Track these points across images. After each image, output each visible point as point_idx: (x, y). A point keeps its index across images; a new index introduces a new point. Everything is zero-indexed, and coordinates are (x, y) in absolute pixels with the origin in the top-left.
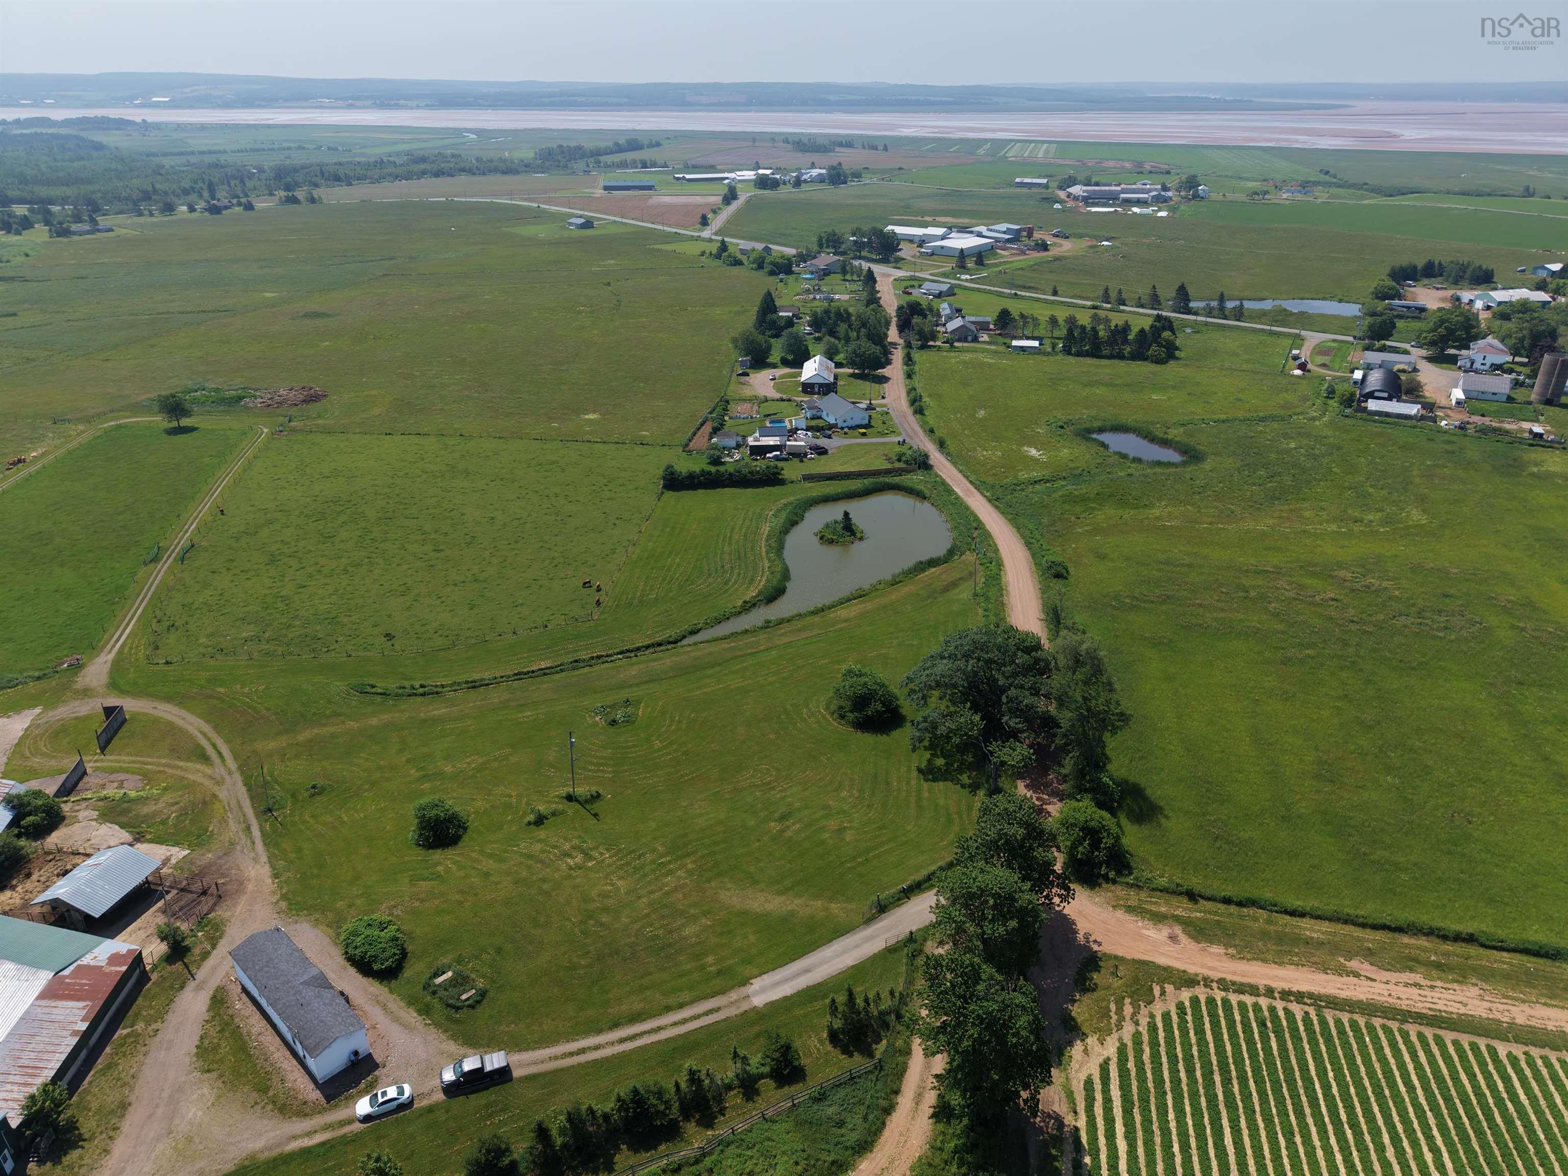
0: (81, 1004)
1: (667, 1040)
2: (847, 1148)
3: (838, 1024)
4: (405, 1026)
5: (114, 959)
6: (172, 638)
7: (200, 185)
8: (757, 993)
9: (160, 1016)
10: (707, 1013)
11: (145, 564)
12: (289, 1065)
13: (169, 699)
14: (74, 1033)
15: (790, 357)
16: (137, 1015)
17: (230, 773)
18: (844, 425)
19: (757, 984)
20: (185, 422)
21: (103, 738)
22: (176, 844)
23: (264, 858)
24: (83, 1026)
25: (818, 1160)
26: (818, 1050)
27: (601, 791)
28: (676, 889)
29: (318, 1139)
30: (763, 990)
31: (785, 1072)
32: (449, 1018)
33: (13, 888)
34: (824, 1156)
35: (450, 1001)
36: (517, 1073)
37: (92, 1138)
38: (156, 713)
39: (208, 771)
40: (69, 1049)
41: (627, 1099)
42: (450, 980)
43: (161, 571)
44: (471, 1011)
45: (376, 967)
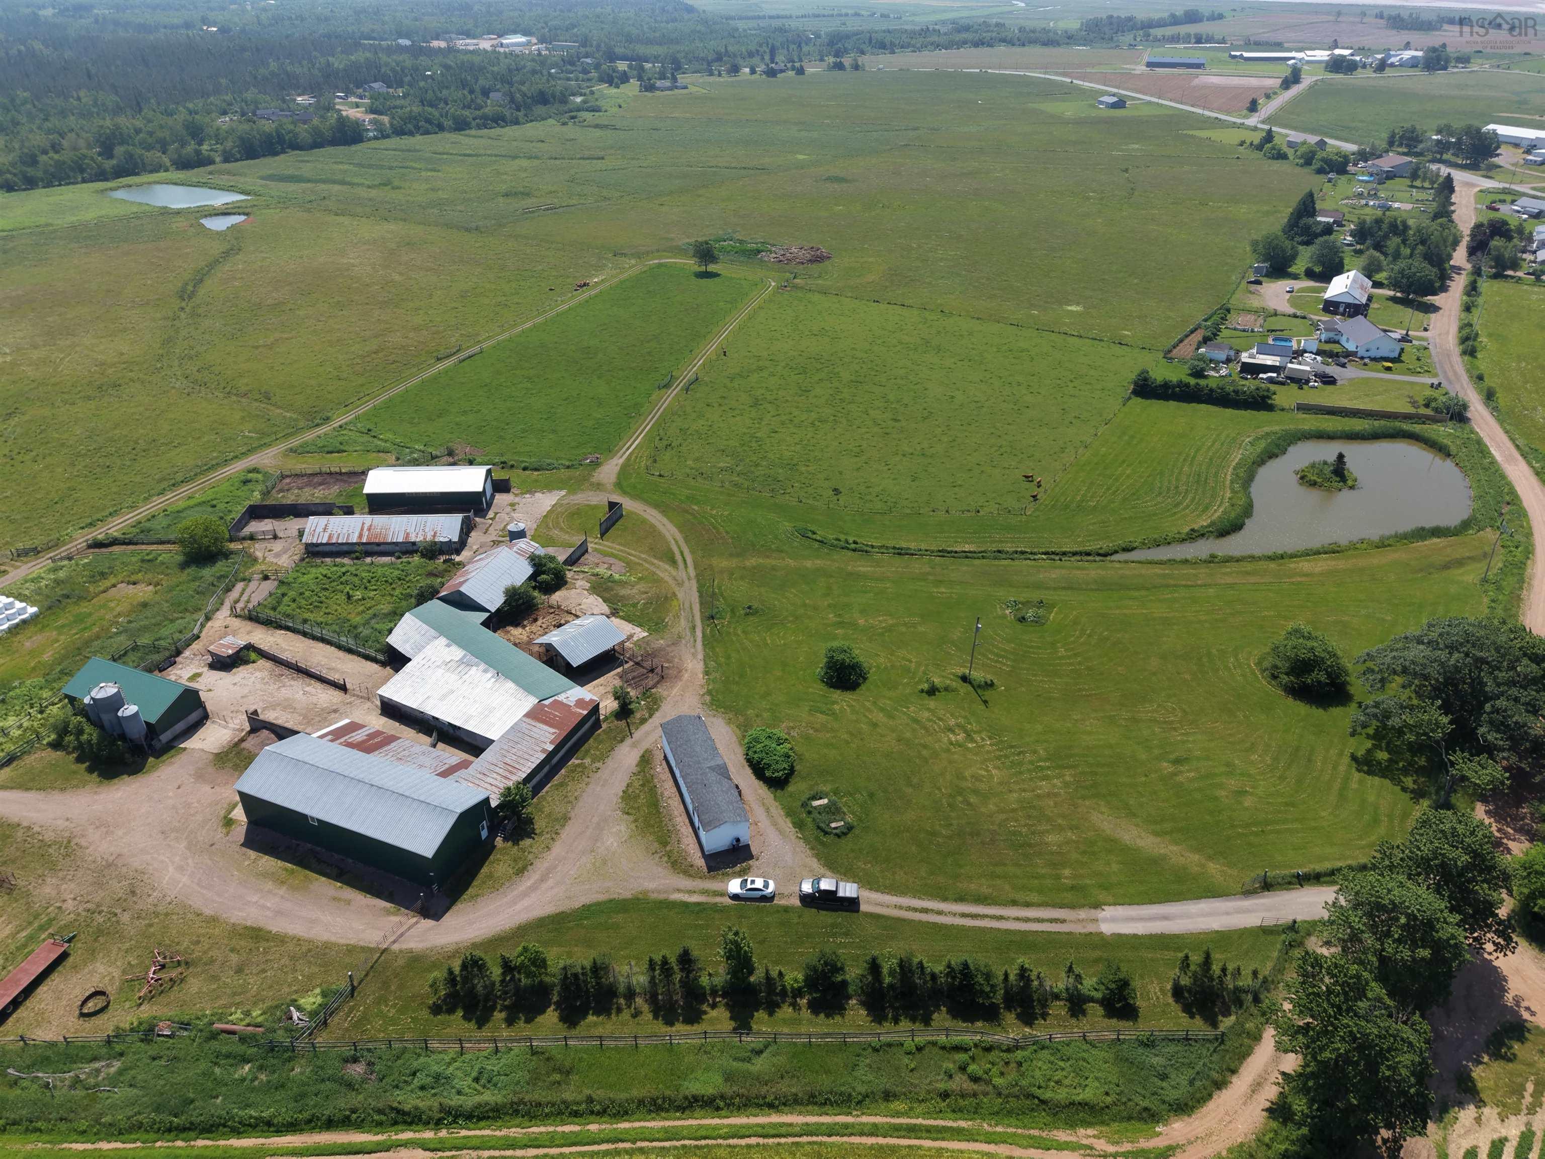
0: (552, 730)
1: (1007, 931)
2: (1164, 1102)
3: (1185, 981)
4: (781, 832)
5: (580, 703)
6: (667, 455)
7: (765, 48)
8: (1105, 920)
9: (602, 758)
10: (1052, 921)
11: (659, 388)
12: (686, 830)
13: (656, 506)
14: (544, 751)
15: (1318, 269)
16: (587, 751)
17: (689, 579)
18: (1366, 354)
19: (1109, 912)
20: (712, 268)
21: (604, 527)
22: (640, 625)
23: (700, 656)
24: (550, 748)
25: (1130, 1100)
26: (1158, 998)
27: (995, 681)
28: (1049, 795)
29: (695, 898)
30: (1113, 920)
31: (1118, 1006)
32: (817, 838)
33: (524, 627)
34: (1138, 1099)
35: (822, 825)
36: (864, 907)
37: (541, 834)
38: (644, 515)
39: (674, 573)
40: (538, 761)
41: (956, 968)
42: (825, 807)
43: (670, 397)
44: (836, 839)
45: (768, 774)
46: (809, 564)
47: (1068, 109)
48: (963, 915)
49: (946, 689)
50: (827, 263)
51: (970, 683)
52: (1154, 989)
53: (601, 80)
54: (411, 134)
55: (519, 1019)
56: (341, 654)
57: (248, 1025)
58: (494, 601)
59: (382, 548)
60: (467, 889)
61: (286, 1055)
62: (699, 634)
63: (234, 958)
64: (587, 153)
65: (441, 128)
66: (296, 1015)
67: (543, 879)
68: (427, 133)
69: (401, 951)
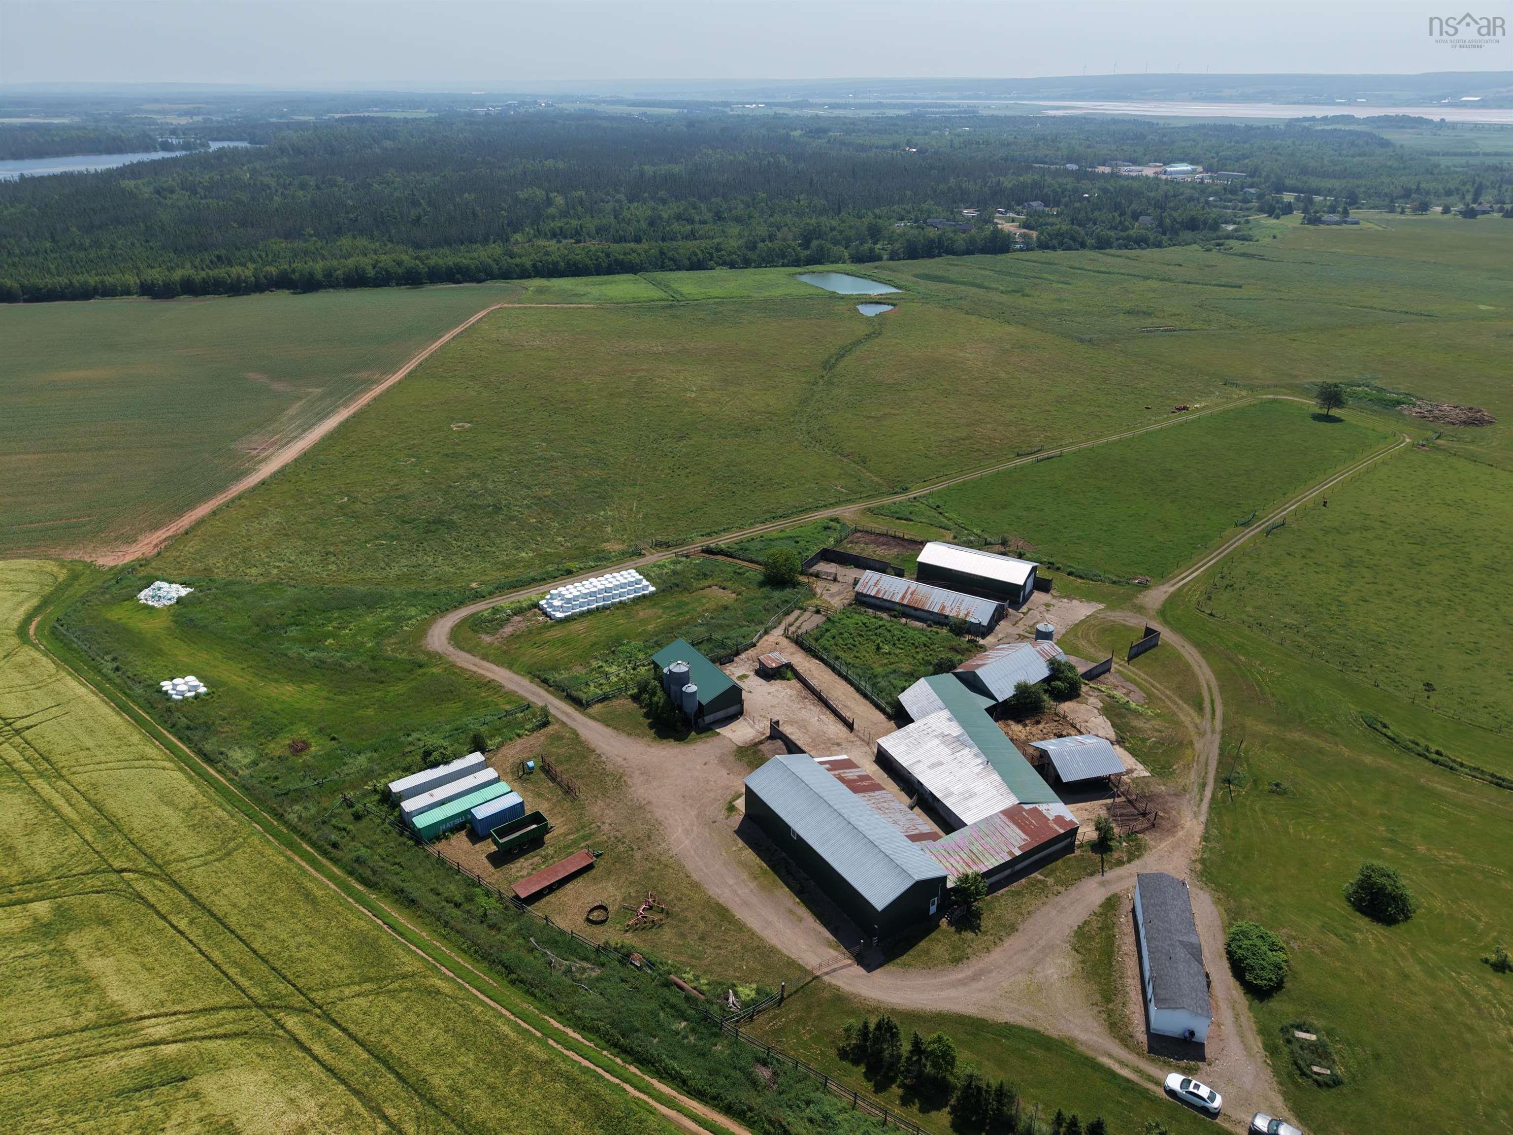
0: (1024, 836)
4: (1246, 1047)
5: (1059, 819)
6: (1226, 595)
9: (1067, 884)
11: (1236, 525)
12: (1135, 996)
13: (1197, 645)
14: (1010, 853)
16: (1053, 871)
17: (1213, 732)
20: (1335, 412)
21: (1134, 651)
22: (1143, 763)
23: (1203, 818)
24: (1018, 853)
29: (1125, 1073)
32: (1290, 1075)
33: (1025, 726)
35: (1301, 1062)
37: (985, 933)
38: (1182, 651)
39: (1197, 720)
40: (1002, 861)
42: (1311, 1043)
43: (1245, 537)
44: (1315, 1087)
45: (1248, 977)
46: (1368, 759)
53: (1261, 210)
55: (914, 1104)
56: (857, 696)
57: (695, 988)
58: (1004, 691)
59: (918, 613)
60: (902, 955)
61: (715, 1030)
62: (1208, 793)
63: (702, 925)
64: (1224, 280)
66: (732, 998)
67: (975, 978)
69: (830, 985)
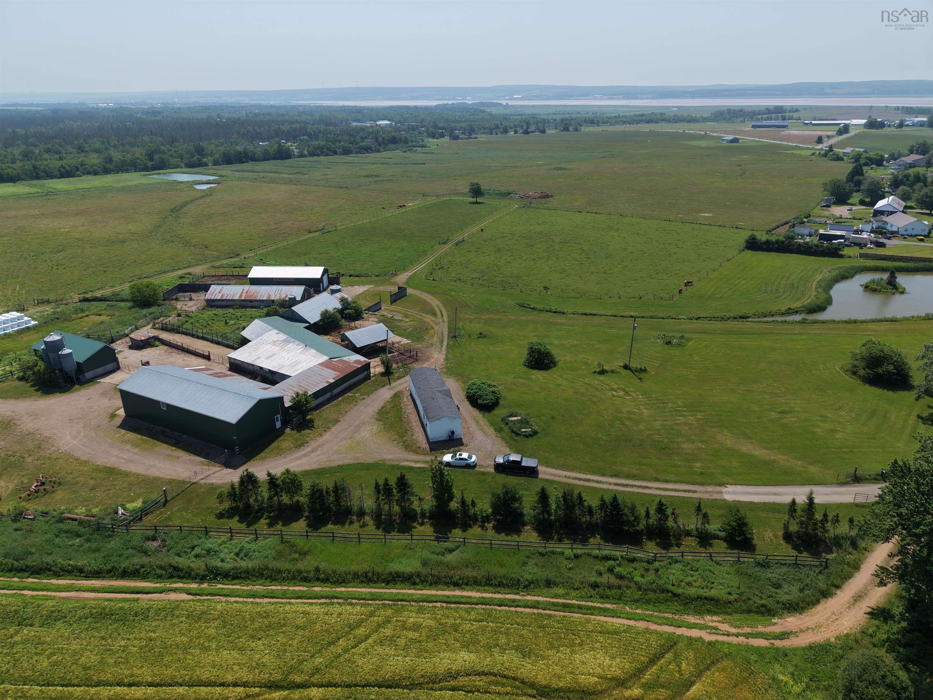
0: (335, 372)
5: (357, 362)
6: (440, 272)
7: (523, 124)
8: (728, 493)
9: (368, 394)
10: (685, 491)
11: (439, 244)
12: (418, 429)
13: (428, 292)
14: (327, 382)
16: (358, 390)
17: (443, 321)
18: (905, 233)
19: (730, 488)
20: (479, 200)
21: (393, 297)
22: (407, 338)
23: (444, 352)
24: (332, 381)
26: (771, 540)
27: (648, 369)
29: (419, 465)
30: (734, 493)
31: (738, 539)
32: (511, 438)
33: (331, 335)
35: (515, 429)
36: (540, 476)
37: (318, 428)
38: (420, 296)
39: (433, 319)
40: (322, 387)
42: (518, 420)
43: (446, 248)
44: (525, 439)
45: (480, 401)
46: (524, 318)
47: (703, 143)
48: (616, 484)
49: (612, 371)
50: (551, 199)
51: (630, 369)
52: (769, 534)
53: (429, 136)
54: (318, 155)
55: (278, 524)
56: (212, 345)
57: (87, 516)
58: (314, 317)
59: (253, 304)
60: (260, 453)
61: (107, 534)
62: (445, 343)
63: (92, 482)
64: (415, 162)
65: (335, 153)
66: (121, 511)
67: (313, 451)
68: (327, 155)
69: (205, 484)
